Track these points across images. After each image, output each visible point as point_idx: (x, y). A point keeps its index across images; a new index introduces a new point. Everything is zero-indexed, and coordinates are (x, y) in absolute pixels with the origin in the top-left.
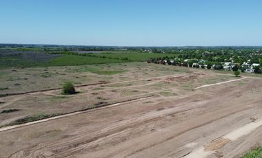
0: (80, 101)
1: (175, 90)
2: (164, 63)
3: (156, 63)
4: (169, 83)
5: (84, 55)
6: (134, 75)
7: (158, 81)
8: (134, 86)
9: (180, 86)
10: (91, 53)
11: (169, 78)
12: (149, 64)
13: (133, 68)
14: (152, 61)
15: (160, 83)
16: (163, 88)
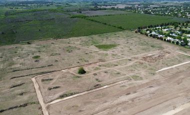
0: (87, 81)
1: (143, 73)
2: (147, 35)
4: (142, 63)
5: (92, 20)
6: (122, 51)
7: (136, 61)
8: (119, 66)
9: (148, 68)
10: (97, 16)
11: (144, 58)
12: (135, 35)
13: (124, 40)
14: (139, 31)
15: (136, 64)
16: (136, 71)
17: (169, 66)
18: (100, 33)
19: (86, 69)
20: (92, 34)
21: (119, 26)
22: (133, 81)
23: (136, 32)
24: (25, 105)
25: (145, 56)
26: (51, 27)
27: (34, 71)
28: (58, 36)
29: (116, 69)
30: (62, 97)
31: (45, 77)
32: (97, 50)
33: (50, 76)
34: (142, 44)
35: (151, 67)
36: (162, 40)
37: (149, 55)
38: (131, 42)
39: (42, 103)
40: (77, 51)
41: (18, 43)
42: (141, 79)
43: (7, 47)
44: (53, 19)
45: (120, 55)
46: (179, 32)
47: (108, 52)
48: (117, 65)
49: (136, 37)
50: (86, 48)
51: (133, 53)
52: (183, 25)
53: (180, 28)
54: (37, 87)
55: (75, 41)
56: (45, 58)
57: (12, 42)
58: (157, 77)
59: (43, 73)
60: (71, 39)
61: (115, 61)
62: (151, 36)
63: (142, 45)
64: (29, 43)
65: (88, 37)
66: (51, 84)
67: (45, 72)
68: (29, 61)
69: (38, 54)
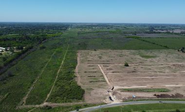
0: (128, 69)
5: (144, 40)
10: (149, 38)
14: (182, 50)
18: (147, 49)
19: (129, 65)
20: (140, 49)
21: (165, 45)
22: (158, 73)
23: (179, 51)
24: (95, 72)
26: (110, 43)
27: (99, 62)
28: (114, 48)
29: (150, 67)
30: (113, 72)
31: (105, 65)
32: (141, 58)
33: (108, 65)
34: (179, 58)
39: (103, 73)
40: (126, 57)
41: (89, 49)
42: (164, 73)
43: (83, 51)
44: (112, 38)
47: (148, 59)
50: (133, 56)
54: (100, 68)
55: (126, 52)
56: (105, 58)
57: (85, 49)
59: (103, 63)
60: (123, 50)
64: (95, 50)
65: (136, 51)
66: (108, 68)
67: (105, 64)
68: (96, 58)
69: (101, 56)
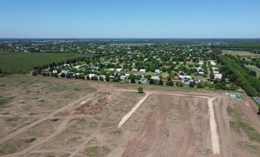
2: (56, 76)
3: (45, 75)
4: (83, 120)
6: (27, 109)
7: (68, 118)
8: (40, 141)
9: (100, 125)
11: (78, 109)
12: (35, 78)
13: (17, 90)
15: (72, 124)
16: (84, 137)
17: (127, 112)
25: (77, 107)
35: (103, 122)
36: (84, 78)
37: (83, 103)
38: (35, 89)
45: (26, 116)
46: (97, 68)
48: (33, 140)
49: (38, 81)
51: (51, 107)
52: (94, 59)
53: (93, 63)
58: (128, 135)
61: (21, 132)
62: (63, 75)
63: (59, 91)
